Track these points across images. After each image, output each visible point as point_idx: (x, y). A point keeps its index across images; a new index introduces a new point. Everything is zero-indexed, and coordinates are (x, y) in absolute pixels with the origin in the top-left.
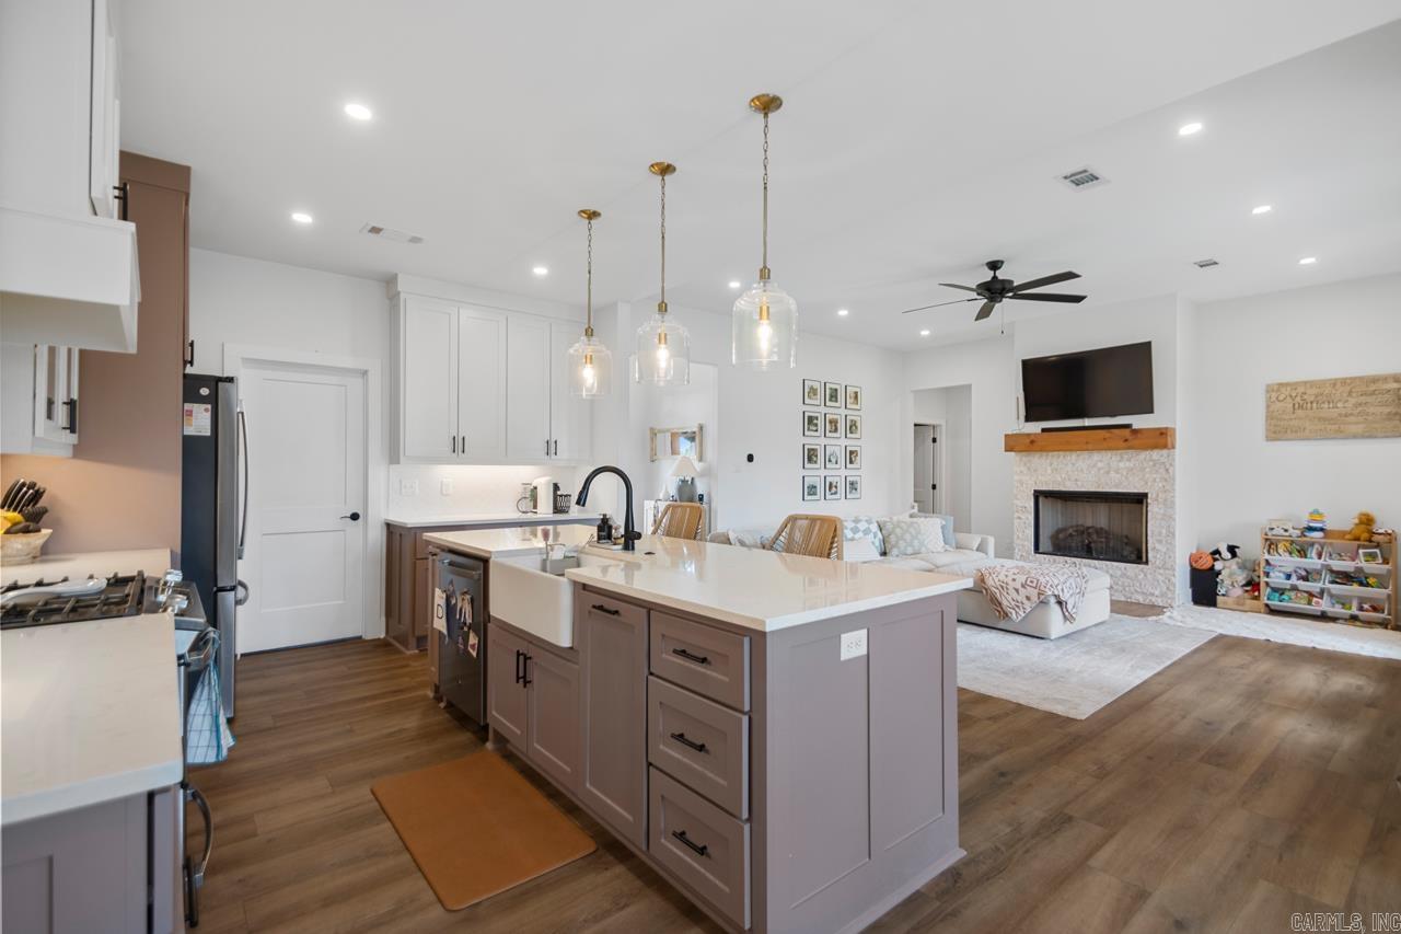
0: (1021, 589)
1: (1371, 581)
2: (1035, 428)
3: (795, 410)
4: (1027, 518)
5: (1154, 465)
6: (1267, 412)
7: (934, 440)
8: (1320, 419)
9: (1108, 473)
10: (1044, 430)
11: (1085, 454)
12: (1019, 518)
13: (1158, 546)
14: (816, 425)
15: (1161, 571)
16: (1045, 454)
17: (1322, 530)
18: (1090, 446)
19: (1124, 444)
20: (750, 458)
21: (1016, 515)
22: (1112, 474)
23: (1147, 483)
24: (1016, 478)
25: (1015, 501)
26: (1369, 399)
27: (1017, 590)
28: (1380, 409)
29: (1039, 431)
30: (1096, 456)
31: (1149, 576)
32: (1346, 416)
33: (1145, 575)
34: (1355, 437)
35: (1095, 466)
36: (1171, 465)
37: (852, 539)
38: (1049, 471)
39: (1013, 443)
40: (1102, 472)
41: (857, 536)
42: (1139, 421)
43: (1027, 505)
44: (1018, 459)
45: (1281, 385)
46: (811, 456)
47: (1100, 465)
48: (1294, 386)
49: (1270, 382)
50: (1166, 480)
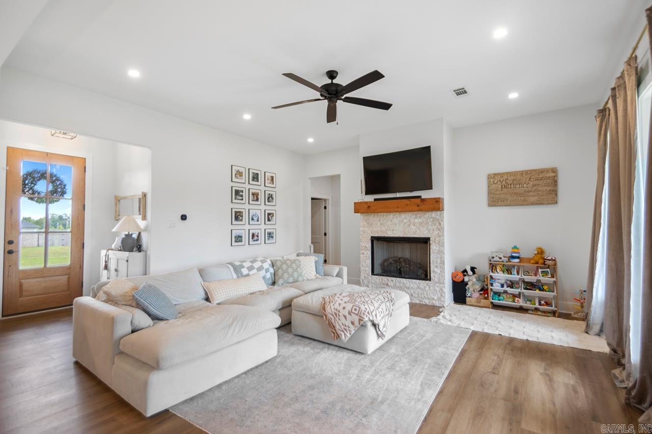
0: (348, 316)
1: (545, 287)
2: (370, 198)
3: (226, 186)
4: (367, 254)
5: (433, 221)
6: (489, 190)
7: (325, 208)
8: (515, 194)
9: (409, 225)
10: (375, 200)
11: (397, 215)
12: (363, 254)
13: (436, 270)
14: (242, 196)
15: (438, 285)
16: (376, 214)
17: (518, 258)
18: (399, 210)
19: (417, 208)
20: (184, 218)
21: (362, 252)
22: (412, 226)
23: (429, 231)
24: (362, 229)
25: (361, 243)
26: (540, 182)
27: (345, 317)
28: (545, 188)
29: (373, 200)
30: (403, 216)
31: (431, 288)
32: (528, 192)
33: (429, 288)
34: (533, 204)
35: (402, 221)
36: (442, 220)
37: (248, 275)
38: (379, 225)
39: (359, 208)
40: (406, 224)
41: (251, 273)
42: (425, 194)
43: (367, 246)
44: (362, 217)
45: (495, 174)
46: (238, 216)
47: (405, 221)
48: (502, 175)
49: (489, 173)
50: (439, 230)
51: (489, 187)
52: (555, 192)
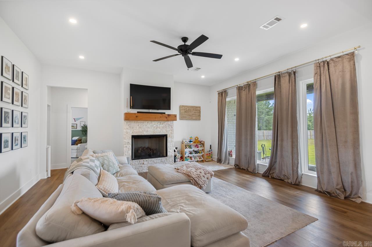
0: (205, 175)
1: (200, 152)
2: (135, 111)
4: (129, 147)
5: (169, 126)
6: (180, 113)
8: (189, 115)
9: (157, 128)
10: (138, 112)
11: (150, 122)
12: (127, 147)
13: (170, 151)
15: (171, 158)
16: (136, 121)
17: (192, 141)
21: (125, 146)
23: (167, 132)
24: (125, 131)
25: (124, 140)
26: (196, 111)
27: (204, 176)
28: (198, 114)
30: (153, 123)
31: (168, 160)
32: (193, 115)
34: (194, 120)
35: (153, 126)
36: (173, 126)
38: (138, 128)
39: (128, 117)
40: (155, 128)
43: (129, 141)
44: (126, 123)
45: (183, 106)
46: (6, 117)
47: (154, 126)
48: (185, 106)
49: (181, 105)
50: (172, 130)
51: (180, 111)
52: (200, 115)
